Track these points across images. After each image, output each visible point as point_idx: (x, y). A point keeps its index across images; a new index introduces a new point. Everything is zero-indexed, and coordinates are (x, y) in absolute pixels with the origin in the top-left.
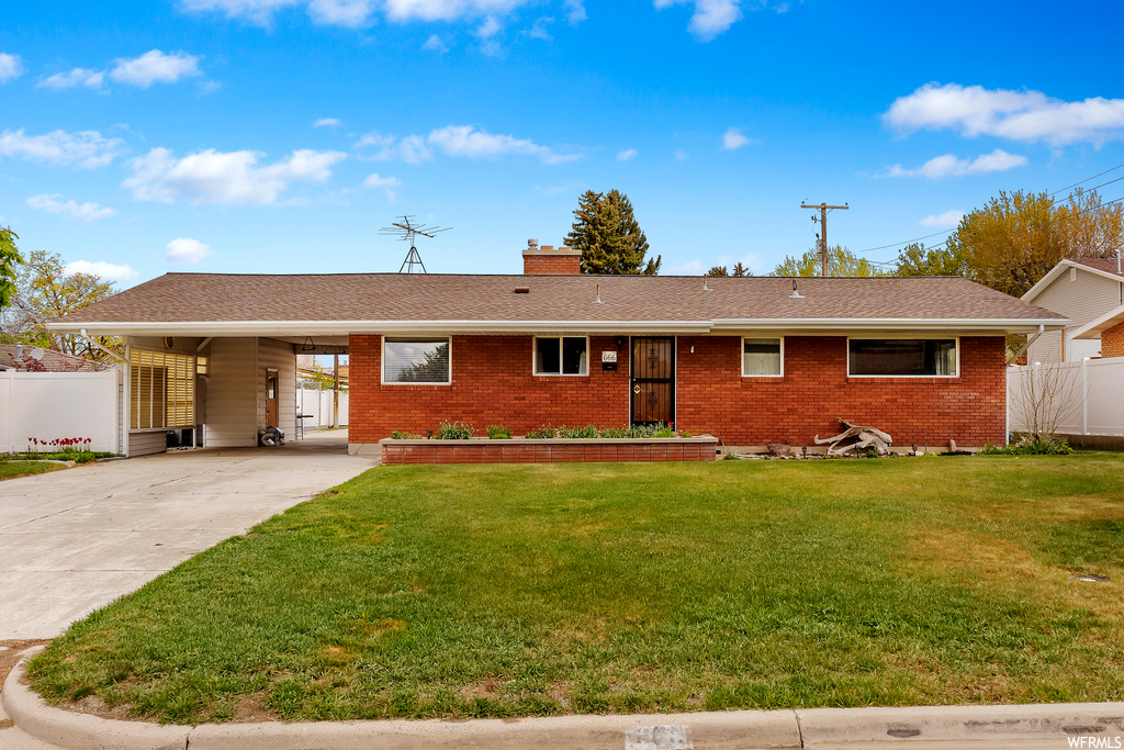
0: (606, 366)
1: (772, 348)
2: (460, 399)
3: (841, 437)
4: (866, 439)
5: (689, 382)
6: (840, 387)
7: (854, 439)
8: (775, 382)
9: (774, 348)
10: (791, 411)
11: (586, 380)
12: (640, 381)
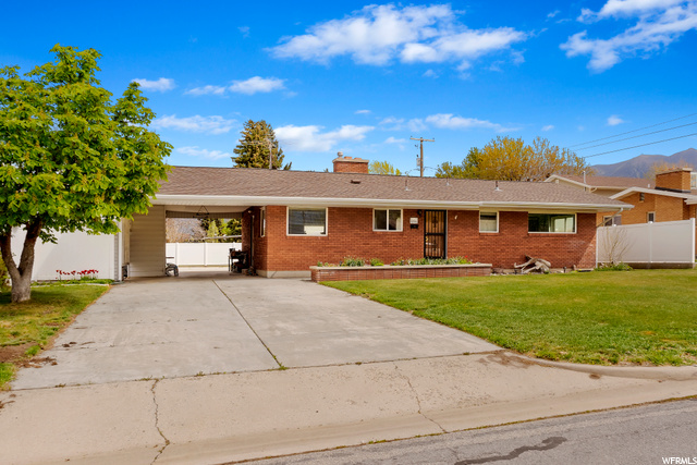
0: (413, 226)
1: (493, 217)
2: (332, 244)
3: (526, 264)
4: (539, 265)
5: (454, 235)
6: (525, 238)
7: (533, 265)
8: (495, 235)
9: (494, 217)
10: (502, 251)
11: (401, 234)
12: (429, 234)
